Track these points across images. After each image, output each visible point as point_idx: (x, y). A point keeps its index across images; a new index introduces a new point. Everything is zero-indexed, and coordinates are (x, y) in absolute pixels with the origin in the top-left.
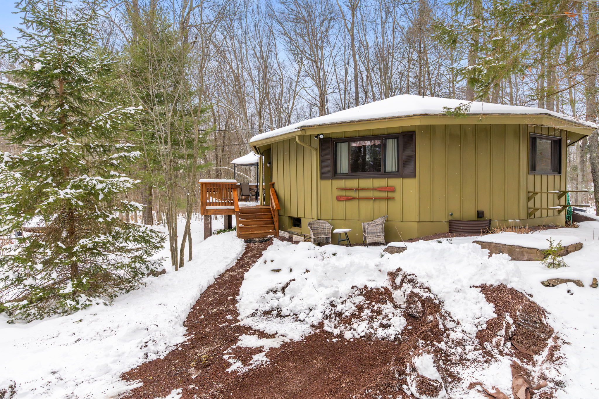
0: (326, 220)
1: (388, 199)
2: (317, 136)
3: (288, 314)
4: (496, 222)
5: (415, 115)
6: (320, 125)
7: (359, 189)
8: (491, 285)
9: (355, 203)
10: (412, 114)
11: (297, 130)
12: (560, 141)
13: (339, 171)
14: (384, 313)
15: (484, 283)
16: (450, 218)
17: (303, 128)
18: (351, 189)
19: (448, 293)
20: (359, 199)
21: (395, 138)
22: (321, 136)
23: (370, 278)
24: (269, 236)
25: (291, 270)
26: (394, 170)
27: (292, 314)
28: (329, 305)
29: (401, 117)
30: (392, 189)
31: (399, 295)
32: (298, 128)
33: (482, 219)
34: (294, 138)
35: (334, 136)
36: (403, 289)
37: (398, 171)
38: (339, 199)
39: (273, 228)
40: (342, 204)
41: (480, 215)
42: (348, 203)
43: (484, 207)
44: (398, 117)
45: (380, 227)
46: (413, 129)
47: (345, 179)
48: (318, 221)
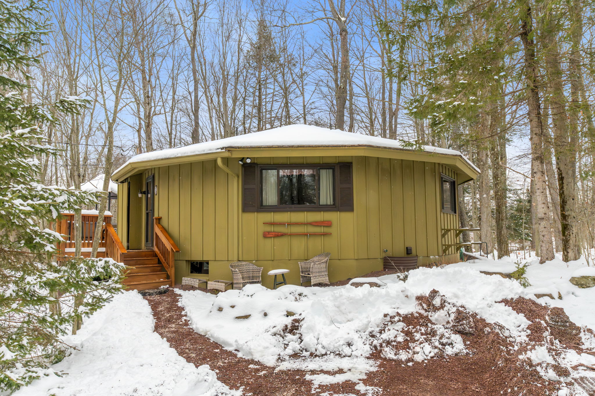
0: (250, 261)
1: (324, 234)
2: (242, 159)
3: (324, 353)
4: (420, 258)
5: (359, 146)
6: (251, 147)
7: (290, 224)
8: (512, 299)
9: (285, 240)
10: (356, 143)
11: (220, 150)
12: (454, 182)
13: (264, 204)
14: (438, 333)
15: (504, 297)
16: (384, 255)
17: (229, 149)
18: (282, 224)
19: (482, 308)
20: (291, 235)
21: (329, 169)
22: (249, 161)
23: (394, 306)
24: (162, 287)
25: (265, 315)
26: (329, 203)
27: (328, 352)
28: (368, 336)
29: (345, 146)
30: (328, 224)
31: (444, 315)
32: (222, 149)
33: (410, 256)
34: (215, 161)
35: (259, 162)
36: (445, 308)
37: (334, 204)
38: (266, 235)
39: (165, 276)
40: (269, 242)
41: (408, 251)
42: (278, 241)
43: (410, 244)
44: (342, 146)
45: (324, 265)
46: (349, 160)
47: (274, 212)
48: (240, 263)
